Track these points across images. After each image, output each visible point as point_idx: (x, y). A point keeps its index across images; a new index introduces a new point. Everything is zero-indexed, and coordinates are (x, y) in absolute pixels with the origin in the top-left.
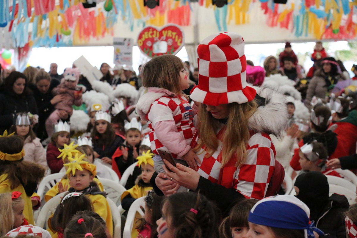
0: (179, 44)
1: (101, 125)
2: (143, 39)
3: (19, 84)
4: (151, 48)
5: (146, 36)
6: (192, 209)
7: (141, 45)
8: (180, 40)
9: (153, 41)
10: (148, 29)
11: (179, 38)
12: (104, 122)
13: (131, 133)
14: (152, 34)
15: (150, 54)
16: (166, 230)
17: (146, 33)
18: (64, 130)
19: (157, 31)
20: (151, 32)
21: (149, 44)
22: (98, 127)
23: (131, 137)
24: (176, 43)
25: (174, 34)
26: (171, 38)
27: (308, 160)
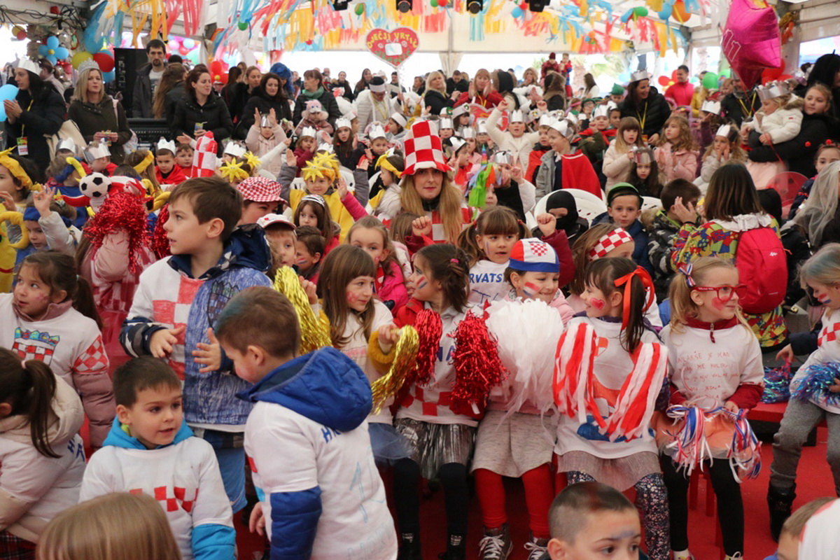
0: (414, 46)
1: (343, 133)
2: (373, 41)
3: (271, 85)
4: (383, 50)
5: (375, 38)
6: (453, 260)
7: (371, 47)
8: (415, 42)
9: (384, 42)
10: (376, 31)
11: (413, 40)
12: (346, 130)
13: (379, 141)
14: (382, 36)
15: (383, 56)
16: (425, 284)
17: (375, 35)
18: (310, 135)
19: (387, 33)
20: (380, 34)
21: (380, 46)
22: (340, 135)
23: (378, 145)
24: (411, 45)
25: (408, 36)
26: (405, 40)
27: (563, 136)
